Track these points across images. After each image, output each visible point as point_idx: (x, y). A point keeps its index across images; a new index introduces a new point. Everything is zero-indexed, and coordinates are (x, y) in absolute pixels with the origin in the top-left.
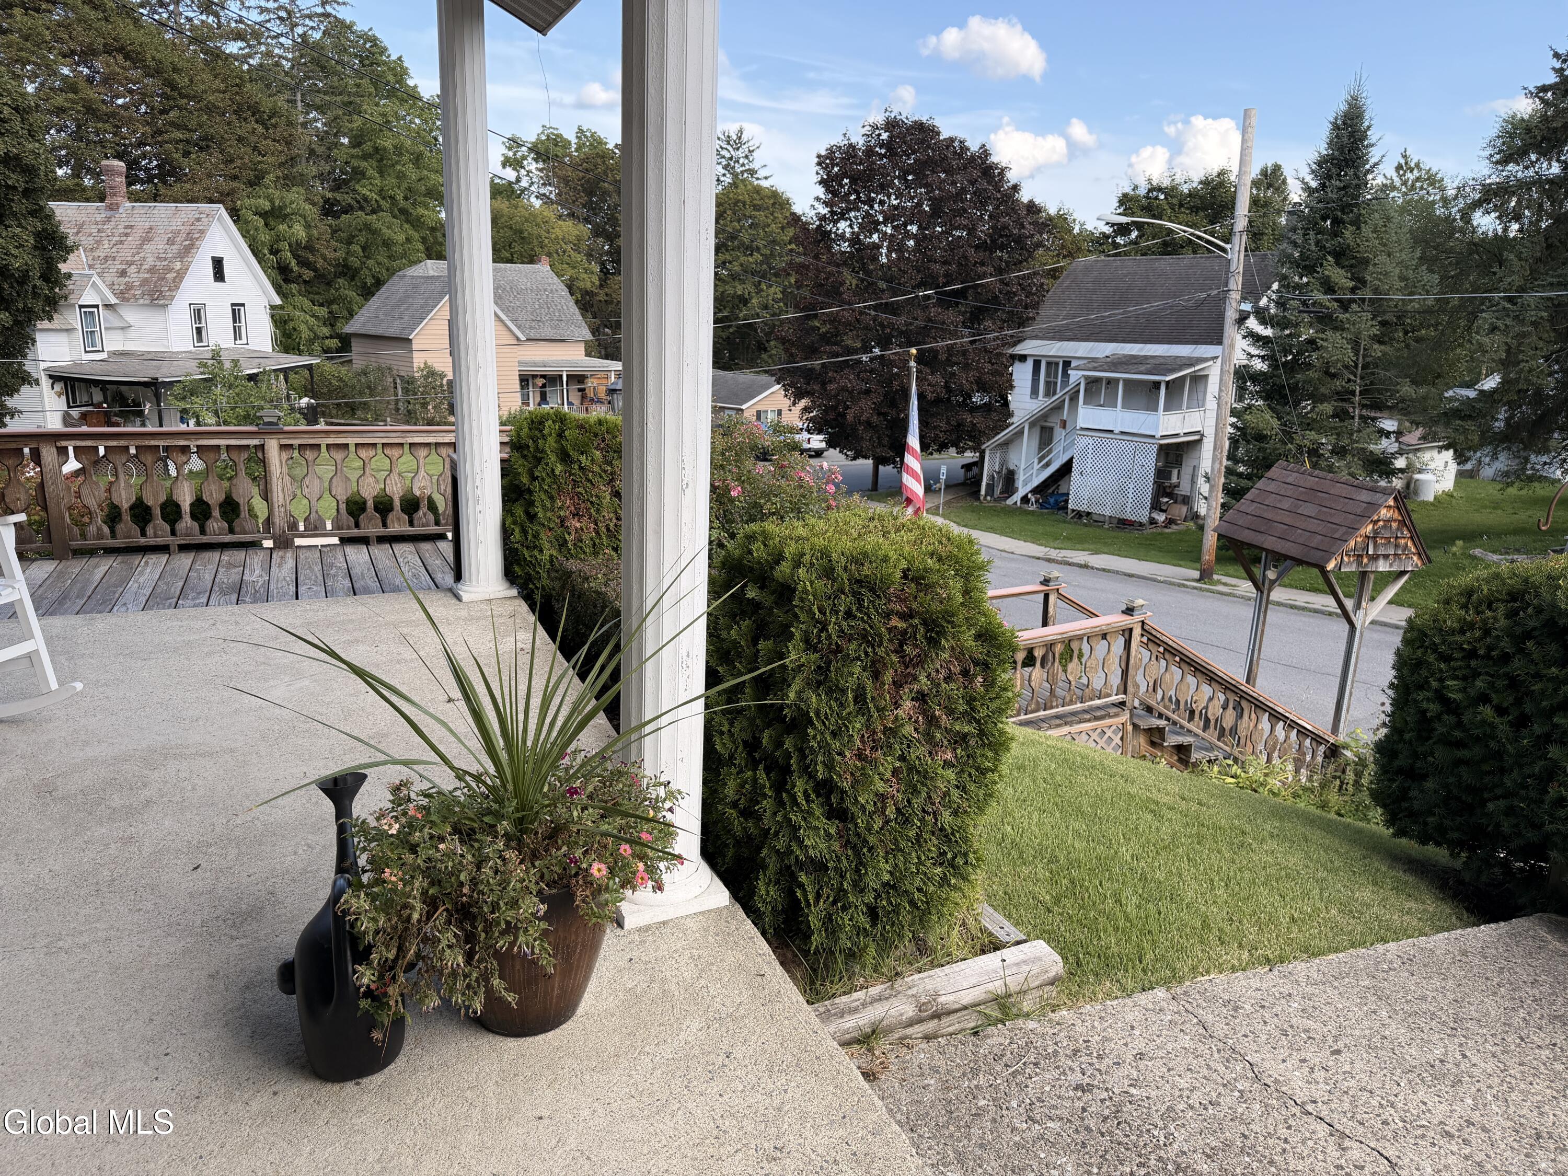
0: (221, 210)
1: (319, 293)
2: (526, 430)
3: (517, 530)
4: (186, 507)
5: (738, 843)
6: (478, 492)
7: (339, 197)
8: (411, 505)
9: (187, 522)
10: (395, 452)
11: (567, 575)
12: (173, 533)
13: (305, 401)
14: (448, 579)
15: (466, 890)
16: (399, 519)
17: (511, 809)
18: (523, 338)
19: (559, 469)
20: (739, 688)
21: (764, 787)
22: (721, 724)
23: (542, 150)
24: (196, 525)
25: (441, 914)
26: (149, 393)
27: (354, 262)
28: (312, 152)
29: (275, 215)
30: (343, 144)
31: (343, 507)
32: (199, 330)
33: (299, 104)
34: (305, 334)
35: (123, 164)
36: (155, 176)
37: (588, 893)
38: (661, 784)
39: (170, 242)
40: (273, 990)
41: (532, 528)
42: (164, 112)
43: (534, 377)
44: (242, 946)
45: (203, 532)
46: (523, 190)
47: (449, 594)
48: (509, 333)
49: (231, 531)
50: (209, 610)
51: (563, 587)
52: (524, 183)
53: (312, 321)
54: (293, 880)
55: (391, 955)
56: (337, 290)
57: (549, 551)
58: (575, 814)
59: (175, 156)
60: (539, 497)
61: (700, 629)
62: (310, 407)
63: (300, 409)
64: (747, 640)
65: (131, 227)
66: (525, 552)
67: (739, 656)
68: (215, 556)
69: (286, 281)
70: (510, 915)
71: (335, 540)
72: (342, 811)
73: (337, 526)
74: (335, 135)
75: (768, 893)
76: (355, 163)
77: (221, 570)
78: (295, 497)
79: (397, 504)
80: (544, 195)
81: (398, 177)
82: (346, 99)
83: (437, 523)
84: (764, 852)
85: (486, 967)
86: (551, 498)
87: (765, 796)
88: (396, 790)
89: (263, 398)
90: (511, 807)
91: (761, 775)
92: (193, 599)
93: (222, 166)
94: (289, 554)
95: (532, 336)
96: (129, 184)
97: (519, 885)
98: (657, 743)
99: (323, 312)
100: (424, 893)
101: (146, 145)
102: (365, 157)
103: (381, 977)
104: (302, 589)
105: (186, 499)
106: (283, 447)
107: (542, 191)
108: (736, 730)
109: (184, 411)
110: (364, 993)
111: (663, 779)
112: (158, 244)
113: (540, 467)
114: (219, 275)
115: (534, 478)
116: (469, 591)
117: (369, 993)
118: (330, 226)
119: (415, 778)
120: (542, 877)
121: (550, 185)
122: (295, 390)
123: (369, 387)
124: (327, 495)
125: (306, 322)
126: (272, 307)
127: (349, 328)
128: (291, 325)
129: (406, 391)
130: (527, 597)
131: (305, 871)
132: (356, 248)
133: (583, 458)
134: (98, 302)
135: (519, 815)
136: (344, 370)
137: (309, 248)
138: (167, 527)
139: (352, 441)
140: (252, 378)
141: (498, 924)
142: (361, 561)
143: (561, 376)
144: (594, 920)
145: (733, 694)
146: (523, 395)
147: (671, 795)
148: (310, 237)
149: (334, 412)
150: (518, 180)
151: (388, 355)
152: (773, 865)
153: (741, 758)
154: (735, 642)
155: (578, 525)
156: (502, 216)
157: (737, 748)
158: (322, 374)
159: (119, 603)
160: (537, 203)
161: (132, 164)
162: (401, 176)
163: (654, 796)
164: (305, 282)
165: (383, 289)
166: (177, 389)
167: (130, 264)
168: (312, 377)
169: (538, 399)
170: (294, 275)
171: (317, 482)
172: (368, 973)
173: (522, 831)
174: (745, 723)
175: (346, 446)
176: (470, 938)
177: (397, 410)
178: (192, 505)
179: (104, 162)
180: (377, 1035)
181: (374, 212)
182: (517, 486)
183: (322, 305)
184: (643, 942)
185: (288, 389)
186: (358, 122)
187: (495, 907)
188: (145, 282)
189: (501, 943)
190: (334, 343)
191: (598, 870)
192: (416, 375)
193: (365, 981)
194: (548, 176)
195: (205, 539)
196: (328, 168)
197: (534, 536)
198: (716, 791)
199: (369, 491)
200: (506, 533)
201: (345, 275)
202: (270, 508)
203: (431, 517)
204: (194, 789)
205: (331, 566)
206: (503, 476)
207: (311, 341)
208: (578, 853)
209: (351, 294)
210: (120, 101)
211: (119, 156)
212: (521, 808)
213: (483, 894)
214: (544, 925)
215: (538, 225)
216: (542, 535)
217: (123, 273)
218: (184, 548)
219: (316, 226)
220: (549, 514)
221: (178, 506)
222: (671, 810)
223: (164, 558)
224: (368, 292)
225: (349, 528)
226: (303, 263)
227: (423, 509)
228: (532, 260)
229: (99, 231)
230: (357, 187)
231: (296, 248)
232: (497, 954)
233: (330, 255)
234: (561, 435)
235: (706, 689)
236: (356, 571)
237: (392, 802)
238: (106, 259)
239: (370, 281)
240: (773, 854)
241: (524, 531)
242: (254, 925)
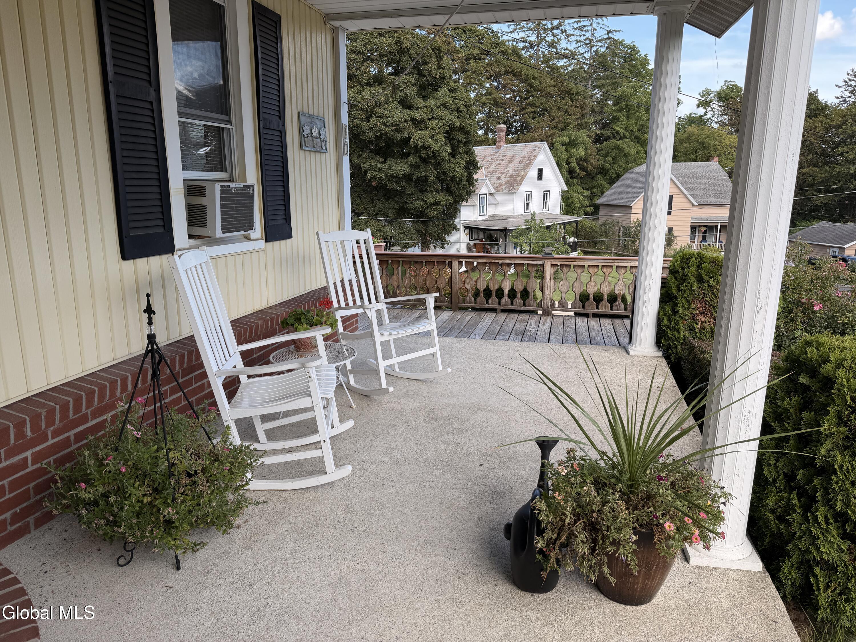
0: (545, 144)
1: (586, 183)
2: (679, 263)
3: (666, 319)
4: (506, 292)
5: (773, 536)
6: (646, 296)
7: (603, 132)
8: (613, 299)
9: (506, 299)
10: (608, 270)
11: (692, 348)
12: (500, 303)
13: (572, 239)
14: (625, 340)
15: (595, 515)
16: (605, 306)
17: (626, 479)
18: (695, 204)
19: (695, 286)
20: (785, 439)
21: (795, 505)
22: (769, 459)
23: (723, 95)
24: (509, 300)
25: (580, 524)
26: (502, 234)
27: (607, 166)
28: (593, 110)
29: (571, 144)
30: (609, 105)
31: (578, 297)
32: (528, 204)
33: (590, 86)
34: (578, 205)
35: (505, 126)
36: (518, 131)
37: (663, 537)
38: (718, 487)
39: (521, 162)
40: (501, 535)
41: (674, 319)
42: (526, 99)
43: (700, 226)
44: (494, 508)
45: (512, 304)
46: (708, 120)
47: (623, 350)
48: (688, 201)
49: (524, 305)
50: (508, 343)
51: (689, 354)
52: (709, 116)
53: (581, 198)
54: (521, 483)
55: (554, 536)
56: (596, 181)
57: (684, 332)
58: (661, 491)
59: (528, 120)
60: (681, 301)
61: (761, 397)
62: (575, 243)
63: (569, 243)
64: (795, 409)
65: (505, 156)
66: (669, 332)
67: (788, 418)
68: (515, 316)
69: (572, 178)
70: (616, 535)
71: (572, 314)
72: (545, 456)
73: (574, 306)
74: (606, 100)
75: (790, 573)
76: (614, 114)
77: (517, 323)
78: (555, 290)
79: (605, 297)
80: (721, 121)
81: (636, 119)
82: (614, 81)
83: (625, 309)
84: (790, 547)
85: (601, 559)
86: (689, 302)
87: (795, 511)
88: (569, 452)
89: (552, 238)
90: (626, 477)
91: (794, 498)
92: (503, 336)
93: (549, 123)
94: (549, 319)
95: (702, 203)
96: (507, 135)
97: (623, 521)
98: (722, 462)
99: (587, 193)
100: (574, 509)
101: (516, 116)
102: (620, 110)
103: (547, 545)
104: (552, 337)
105: (506, 288)
106: (553, 266)
107: (720, 119)
108: (780, 464)
109: (516, 244)
110: (538, 551)
111: (721, 484)
112: (515, 164)
113: (684, 285)
114: (540, 177)
115: (679, 290)
116: (634, 350)
117: (541, 551)
118: (597, 148)
119: (577, 448)
120: (638, 520)
121: (726, 115)
122: (568, 233)
123: (605, 232)
124: (571, 292)
125: (578, 199)
126: (563, 192)
127: (599, 201)
128: (571, 200)
129: (625, 234)
130: (667, 357)
131: (527, 480)
132: (609, 159)
133: (711, 281)
134: (487, 193)
135: (630, 483)
136: (593, 223)
137: (585, 160)
138: (497, 300)
139: (586, 264)
140: (548, 227)
141: (609, 538)
142: (583, 326)
143: (717, 226)
144: (663, 553)
145: (780, 443)
146: (691, 237)
147: (725, 495)
148: (586, 154)
149: (586, 245)
150: (706, 114)
151: (617, 215)
152: (796, 557)
153: (781, 483)
154: (786, 409)
155: (703, 319)
156: (694, 135)
157: (779, 476)
158: (582, 225)
159: (473, 334)
160: (716, 126)
161: (509, 125)
162: (639, 119)
163: (714, 493)
164: (581, 178)
165: (620, 180)
166: (514, 233)
167: (502, 173)
168: (577, 227)
169: (701, 239)
170: (576, 174)
171: (566, 284)
172: (541, 542)
173: (632, 492)
174: (787, 462)
175: (583, 266)
176: (595, 541)
177: (619, 244)
178: (509, 291)
179: (498, 126)
180: (544, 575)
181: (621, 139)
182: (669, 294)
183: (587, 189)
184: (699, 575)
185: (565, 233)
186: (619, 91)
187: (608, 529)
188: (507, 182)
189: (609, 549)
190: (590, 209)
191: (669, 526)
192: (632, 225)
193: (539, 545)
194: (724, 110)
195: (512, 308)
196: (600, 118)
197: (675, 323)
198: (761, 499)
199: (592, 290)
200: (659, 320)
201: (602, 173)
202: (543, 296)
203: (623, 306)
204: (487, 427)
205: (568, 326)
206: (662, 287)
207: (580, 208)
208: (659, 514)
209: (604, 183)
210: (508, 96)
211: (504, 123)
212: (632, 479)
213: (603, 520)
214: (635, 547)
215: (715, 139)
216: (681, 323)
217: (499, 178)
218: (503, 311)
219: (590, 149)
220: (686, 312)
221: (503, 291)
222: (724, 504)
223: (494, 315)
224: (612, 182)
225: (579, 308)
226: (582, 168)
227: (619, 301)
228: (708, 159)
229: (492, 159)
230: (614, 127)
231: (579, 160)
232: (607, 554)
233: (595, 163)
234: (699, 266)
235: (762, 435)
236: (579, 331)
237: (567, 458)
238: (493, 172)
239: (614, 175)
240: (796, 549)
241: (670, 320)
242: (501, 500)
